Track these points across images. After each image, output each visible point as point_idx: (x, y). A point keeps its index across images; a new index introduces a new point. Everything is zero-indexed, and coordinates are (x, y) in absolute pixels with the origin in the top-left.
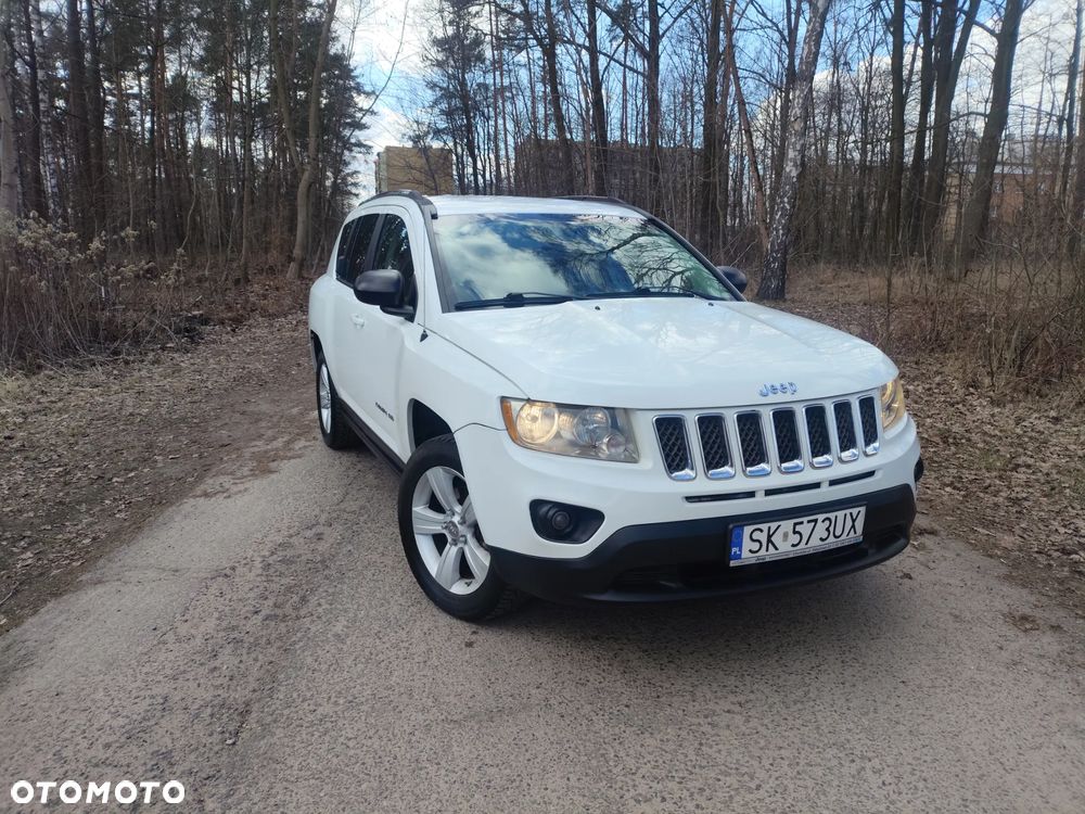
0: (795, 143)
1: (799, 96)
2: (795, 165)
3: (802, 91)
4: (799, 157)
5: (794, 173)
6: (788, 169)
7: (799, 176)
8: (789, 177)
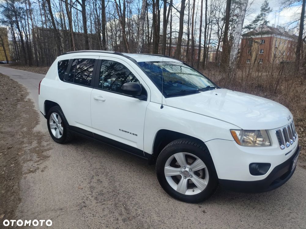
0: (141, 37)
1: (141, 24)
2: (141, 43)
3: (142, 22)
4: (142, 41)
5: (141, 45)
6: (139, 44)
7: (142, 46)
8: (140, 46)
